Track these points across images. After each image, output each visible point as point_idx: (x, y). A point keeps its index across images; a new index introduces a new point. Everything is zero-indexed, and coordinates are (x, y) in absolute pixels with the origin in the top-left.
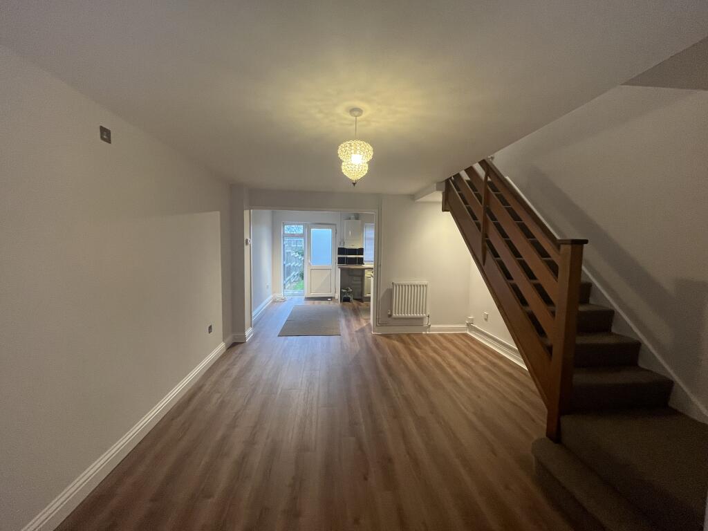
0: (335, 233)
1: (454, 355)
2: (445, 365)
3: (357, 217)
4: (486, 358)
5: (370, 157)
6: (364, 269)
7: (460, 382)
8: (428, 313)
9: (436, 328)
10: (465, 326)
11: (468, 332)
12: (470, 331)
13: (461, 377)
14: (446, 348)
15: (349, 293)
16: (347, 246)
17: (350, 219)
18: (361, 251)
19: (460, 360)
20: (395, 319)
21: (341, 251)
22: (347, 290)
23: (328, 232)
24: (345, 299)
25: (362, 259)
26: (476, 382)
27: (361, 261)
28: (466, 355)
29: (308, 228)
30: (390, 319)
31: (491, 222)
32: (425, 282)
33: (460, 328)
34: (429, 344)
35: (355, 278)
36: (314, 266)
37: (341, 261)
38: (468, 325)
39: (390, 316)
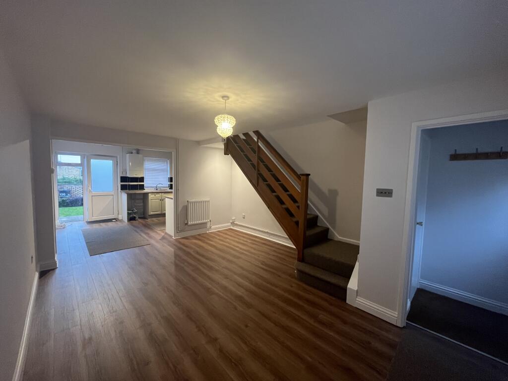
0: (116, 164)
1: (234, 241)
2: (232, 246)
3: (138, 152)
4: (250, 239)
5: (234, 124)
6: (147, 194)
7: (245, 252)
8: (210, 219)
9: (214, 228)
10: (229, 224)
11: (232, 228)
12: (233, 227)
13: (243, 250)
14: (227, 238)
15: (135, 213)
16: (128, 175)
17: (132, 153)
18: (142, 179)
19: (238, 242)
20: (190, 225)
21: (123, 179)
22: (132, 211)
23: (109, 163)
24: (131, 219)
25: (143, 185)
26: (253, 251)
27: (142, 187)
28: (239, 239)
29: (86, 159)
30: (186, 226)
31: (261, 164)
32: (207, 199)
33: (226, 225)
34: (216, 238)
35: (137, 201)
36: (94, 193)
37: (123, 188)
38: (231, 223)
39: (187, 224)
